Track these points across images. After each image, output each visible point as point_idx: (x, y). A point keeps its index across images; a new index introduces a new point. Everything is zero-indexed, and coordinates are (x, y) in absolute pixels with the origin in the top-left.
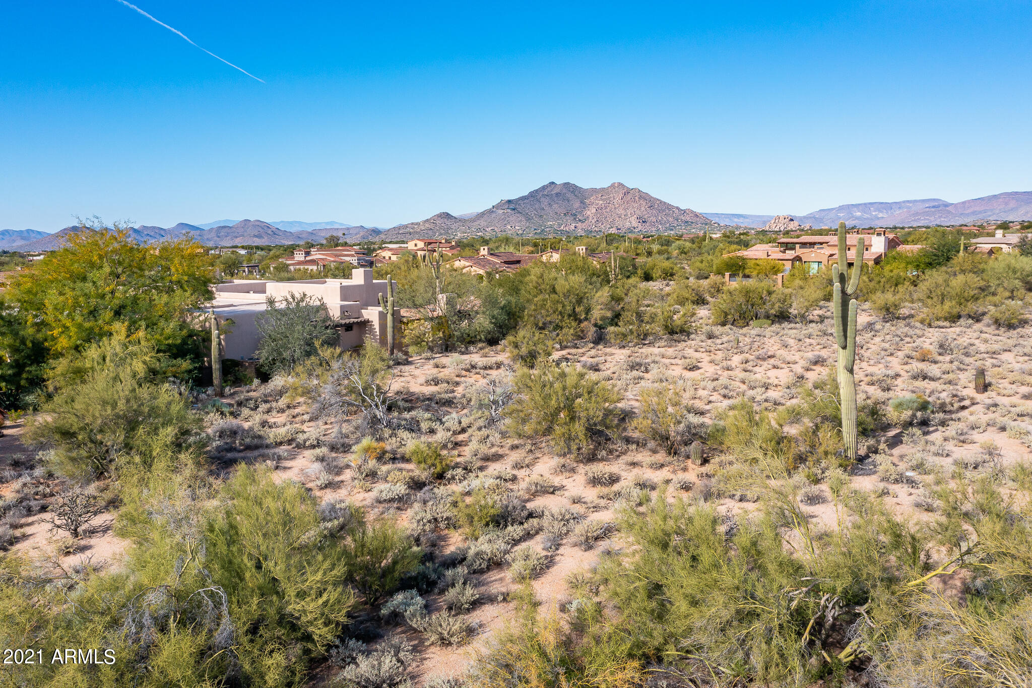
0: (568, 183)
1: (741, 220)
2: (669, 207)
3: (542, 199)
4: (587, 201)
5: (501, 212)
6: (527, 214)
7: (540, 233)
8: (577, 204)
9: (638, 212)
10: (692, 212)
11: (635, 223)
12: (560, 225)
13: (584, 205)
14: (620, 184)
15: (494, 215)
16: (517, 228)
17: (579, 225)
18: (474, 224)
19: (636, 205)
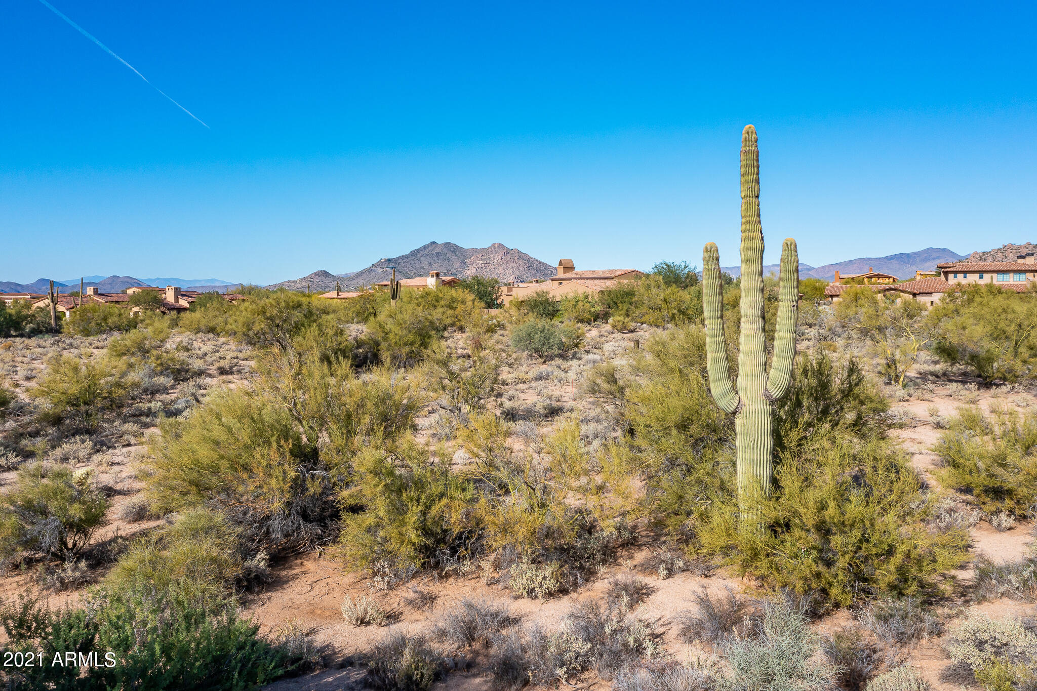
0: (449, 243)
2: (548, 268)
3: (423, 258)
4: (467, 261)
5: (380, 270)
6: (407, 273)
8: (457, 264)
9: (517, 272)
13: (464, 265)
14: (501, 245)
15: (373, 274)
18: (352, 282)
19: (514, 265)
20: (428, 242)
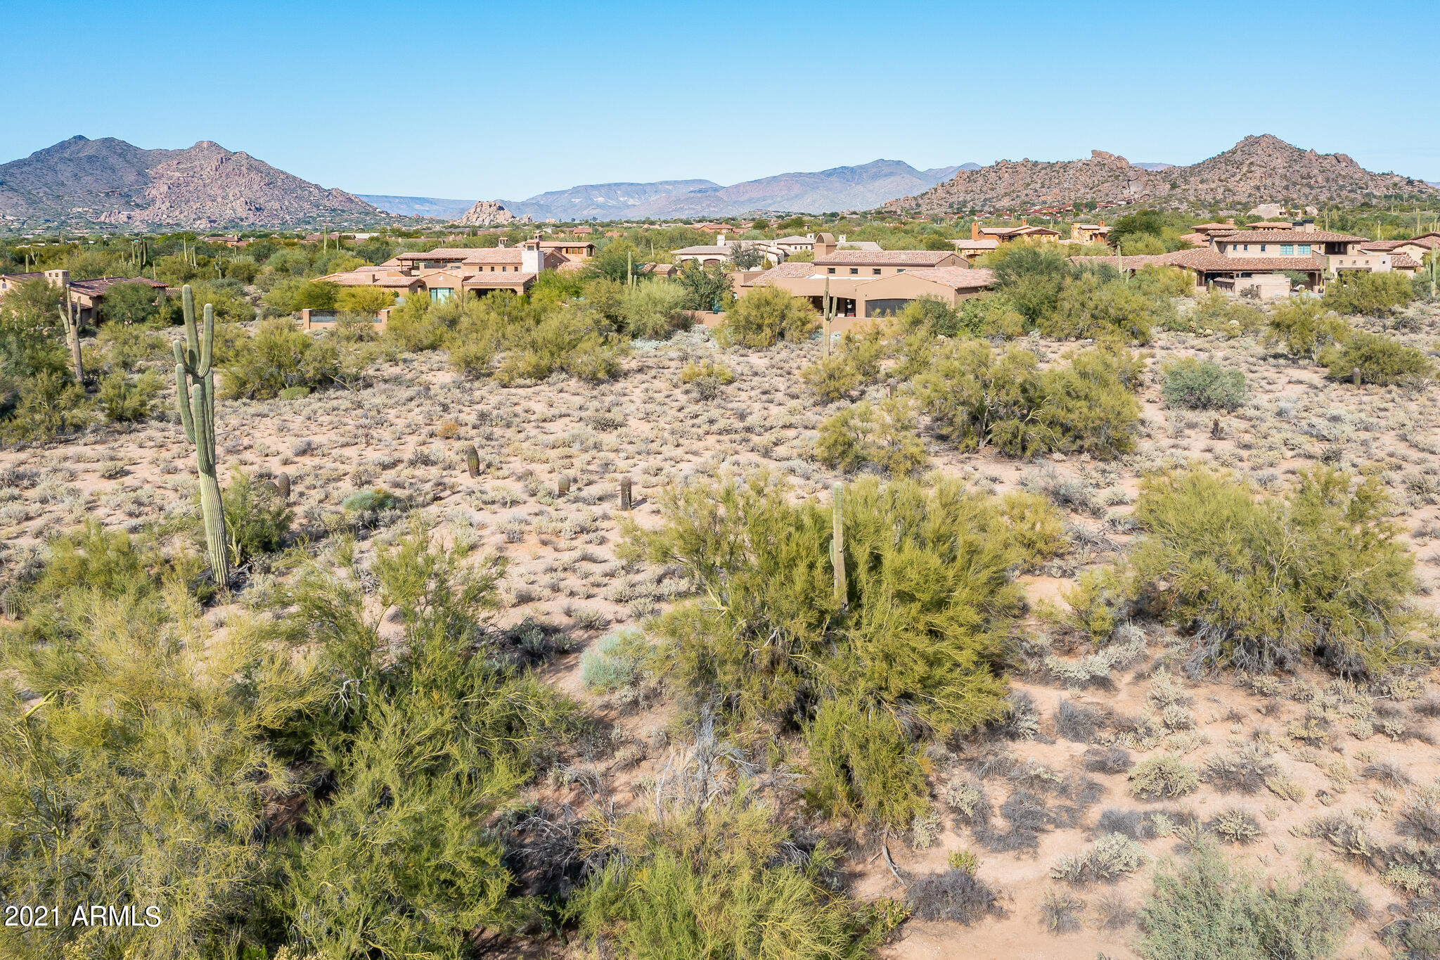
0: (112, 140)
1: (426, 207)
2: (302, 184)
3: (60, 166)
4: (151, 173)
6: (29, 193)
7: (58, 228)
8: (131, 177)
9: (247, 192)
10: (343, 193)
11: (241, 211)
12: (98, 214)
13: (144, 179)
14: (213, 145)
16: (8, 218)
17: (137, 213)
19: (242, 181)
20: (67, 137)
